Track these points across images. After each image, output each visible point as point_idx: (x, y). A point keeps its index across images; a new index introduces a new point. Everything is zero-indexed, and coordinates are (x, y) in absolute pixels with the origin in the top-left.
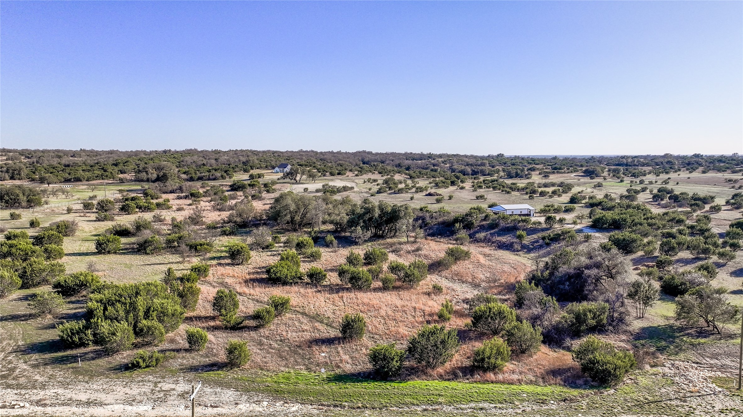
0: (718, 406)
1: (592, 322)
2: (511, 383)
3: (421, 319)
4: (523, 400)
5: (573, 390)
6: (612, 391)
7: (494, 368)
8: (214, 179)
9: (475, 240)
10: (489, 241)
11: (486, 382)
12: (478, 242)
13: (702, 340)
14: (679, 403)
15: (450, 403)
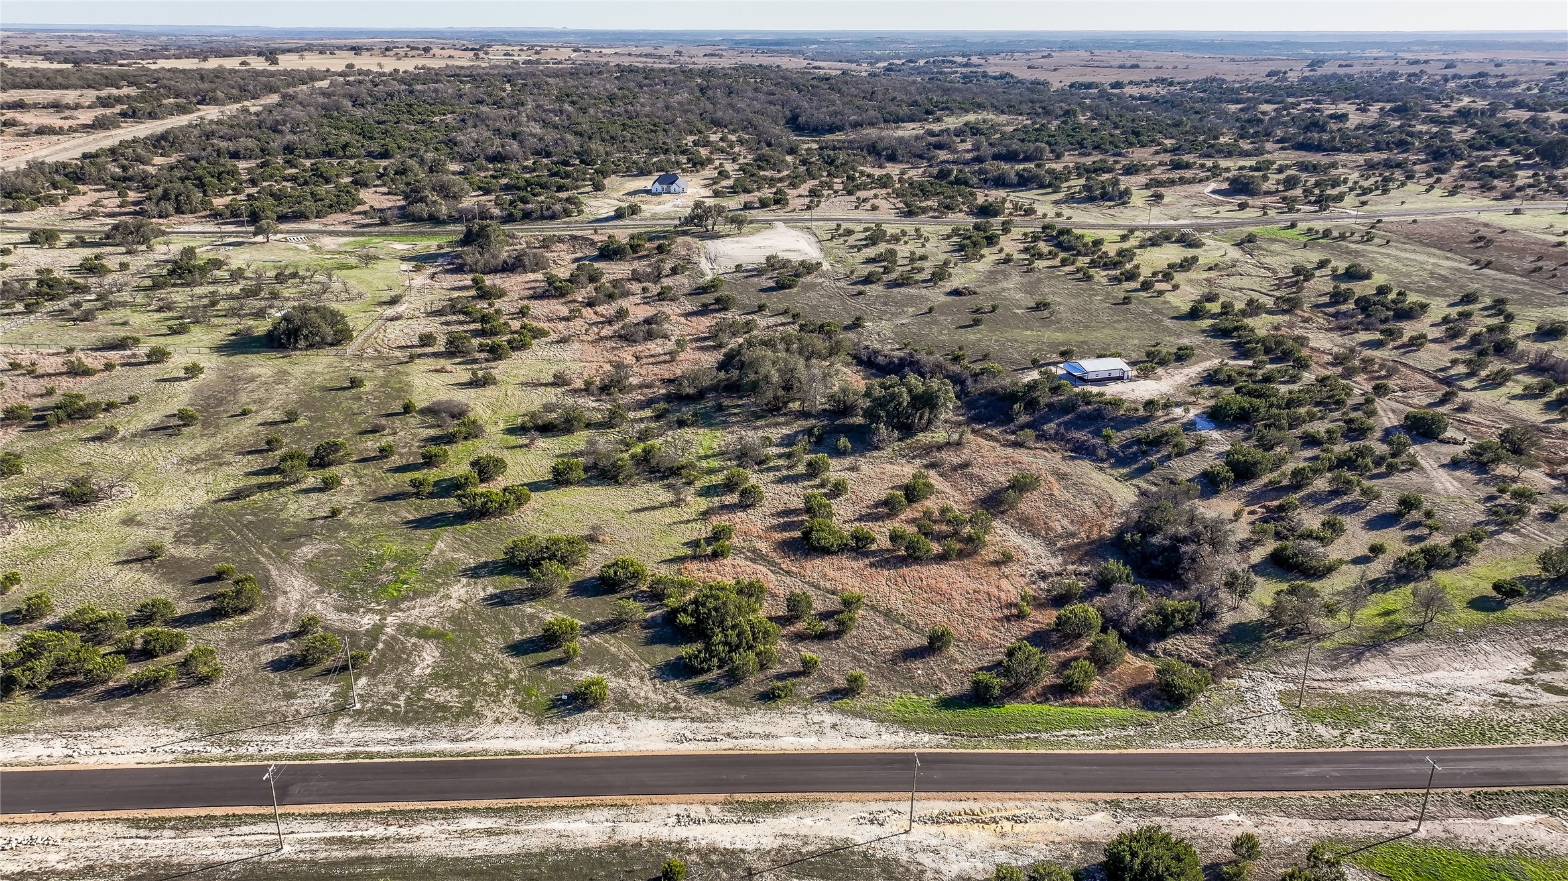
0: (1270, 728)
1: (1179, 623)
2: (1096, 706)
3: (999, 615)
4: (1106, 726)
5: (1149, 713)
6: (1185, 712)
7: (1081, 691)
8: (553, 217)
9: (1042, 436)
10: (1063, 438)
11: (1074, 704)
12: (1046, 439)
13: (1287, 644)
14: (1236, 725)
15: (1046, 731)
